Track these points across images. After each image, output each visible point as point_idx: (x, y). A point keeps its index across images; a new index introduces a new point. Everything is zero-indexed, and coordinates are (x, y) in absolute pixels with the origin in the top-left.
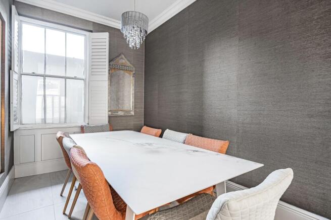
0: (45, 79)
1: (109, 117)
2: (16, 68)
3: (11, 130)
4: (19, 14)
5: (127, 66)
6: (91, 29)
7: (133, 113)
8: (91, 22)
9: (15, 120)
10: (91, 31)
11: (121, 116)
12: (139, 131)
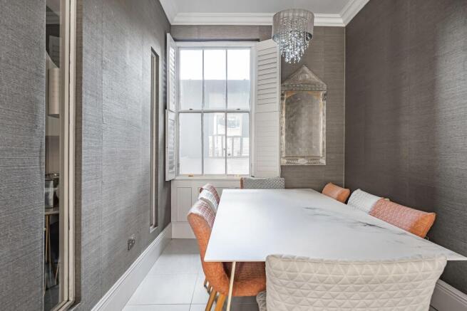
0: (202, 116)
1: (282, 167)
2: (172, 106)
3: (167, 180)
4: (176, 40)
5: (313, 84)
6: (258, 37)
7: (323, 162)
8: (256, 26)
9: (171, 168)
10: (258, 40)
11: (303, 166)
12: (321, 191)
